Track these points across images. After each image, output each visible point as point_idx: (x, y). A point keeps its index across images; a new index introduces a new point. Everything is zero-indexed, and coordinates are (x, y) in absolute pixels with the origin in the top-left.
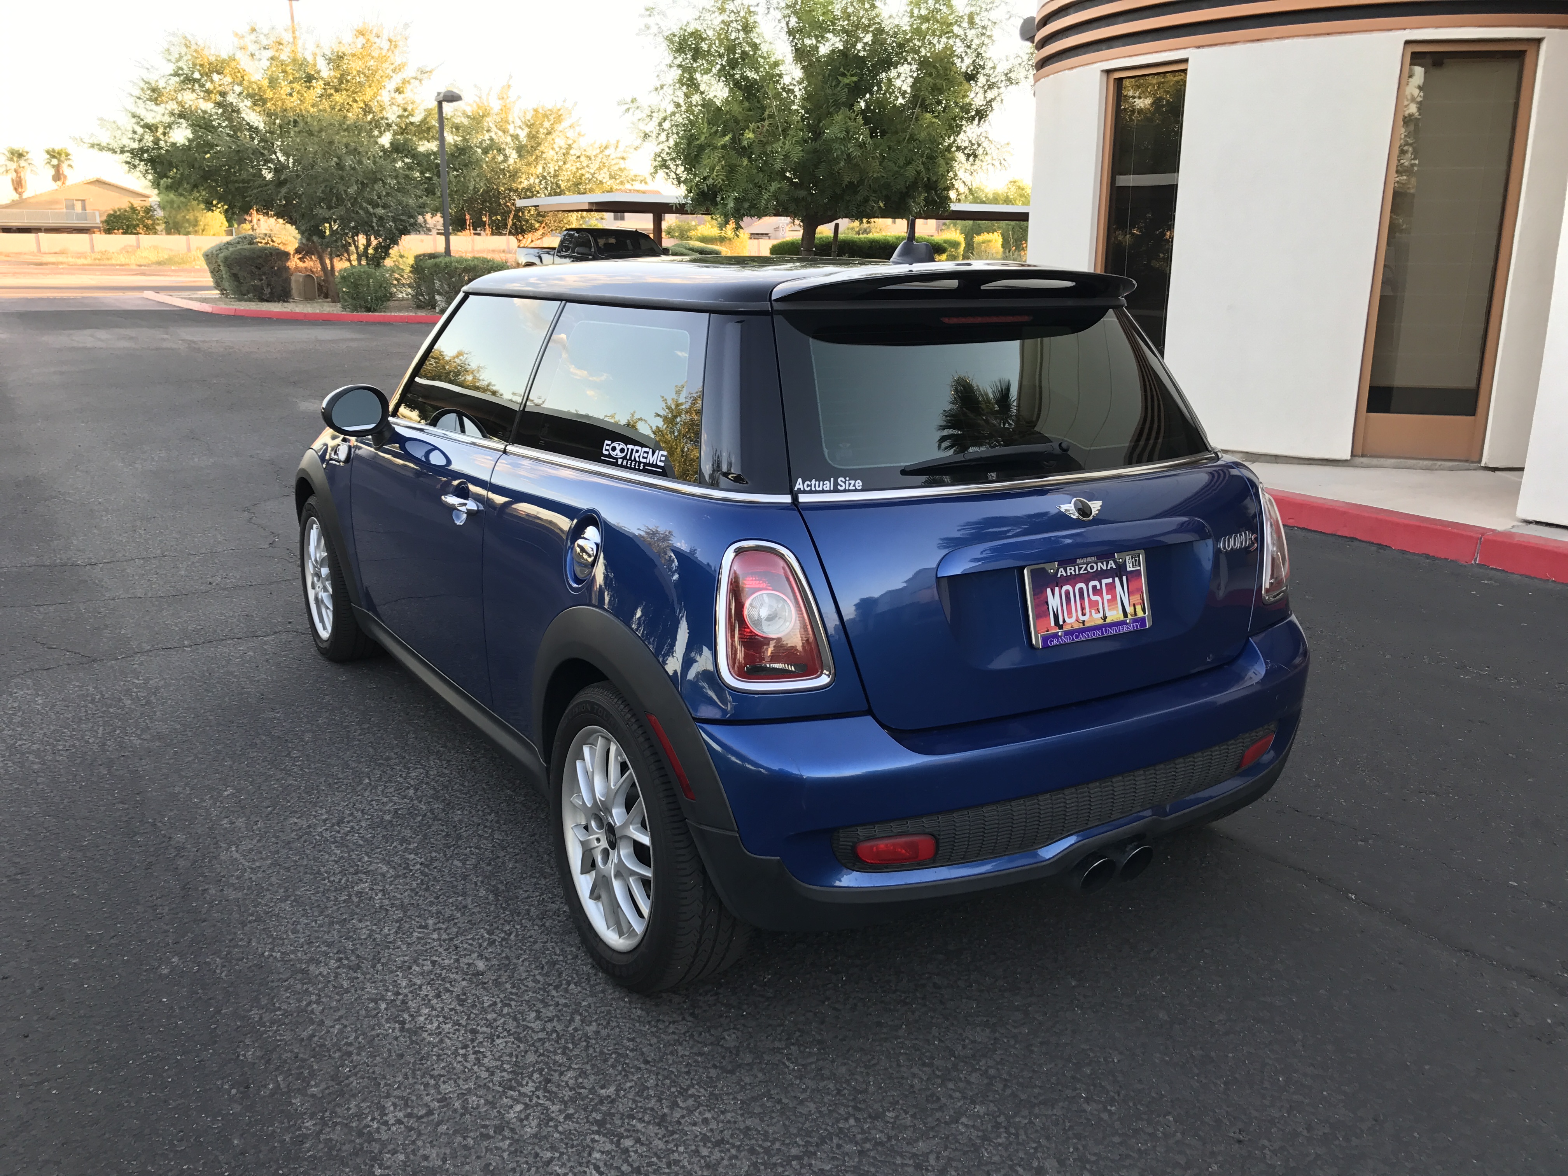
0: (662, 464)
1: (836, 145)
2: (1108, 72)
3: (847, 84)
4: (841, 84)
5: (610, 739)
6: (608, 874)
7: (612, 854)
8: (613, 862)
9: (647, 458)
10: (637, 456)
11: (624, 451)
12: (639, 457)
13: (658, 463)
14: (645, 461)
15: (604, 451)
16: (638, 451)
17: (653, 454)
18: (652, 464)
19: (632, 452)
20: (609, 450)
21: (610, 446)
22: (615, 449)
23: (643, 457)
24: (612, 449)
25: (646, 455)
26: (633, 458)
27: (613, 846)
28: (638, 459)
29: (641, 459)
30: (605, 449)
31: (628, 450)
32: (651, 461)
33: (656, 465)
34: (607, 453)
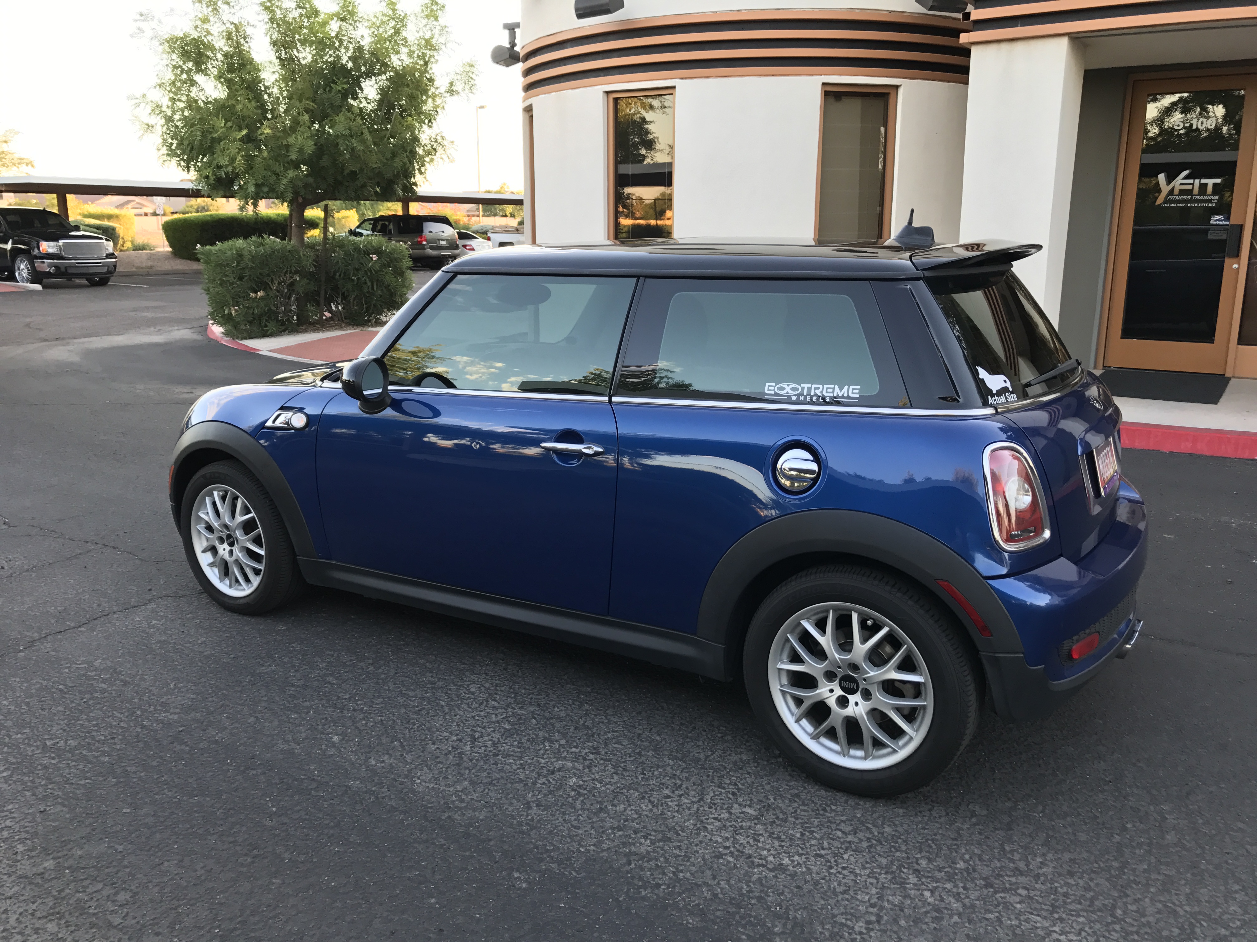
0: (857, 396)
1: (340, 141)
2: (608, 93)
3: (339, 91)
4: (334, 91)
5: (850, 610)
6: (852, 714)
7: (852, 698)
8: (857, 704)
9: (833, 392)
10: (818, 392)
11: (797, 389)
12: (822, 392)
13: (851, 395)
14: (831, 395)
15: (767, 392)
16: (818, 388)
17: (841, 390)
18: (843, 397)
19: (809, 389)
20: (774, 390)
21: (774, 387)
22: (782, 389)
23: (827, 392)
24: (778, 389)
25: (831, 390)
26: (812, 394)
27: (853, 692)
28: (820, 394)
29: (825, 394)
30: (769, 390)
31: (803, 388)
32: (840, 395)
33: (848, 397)
34: (773, 392)
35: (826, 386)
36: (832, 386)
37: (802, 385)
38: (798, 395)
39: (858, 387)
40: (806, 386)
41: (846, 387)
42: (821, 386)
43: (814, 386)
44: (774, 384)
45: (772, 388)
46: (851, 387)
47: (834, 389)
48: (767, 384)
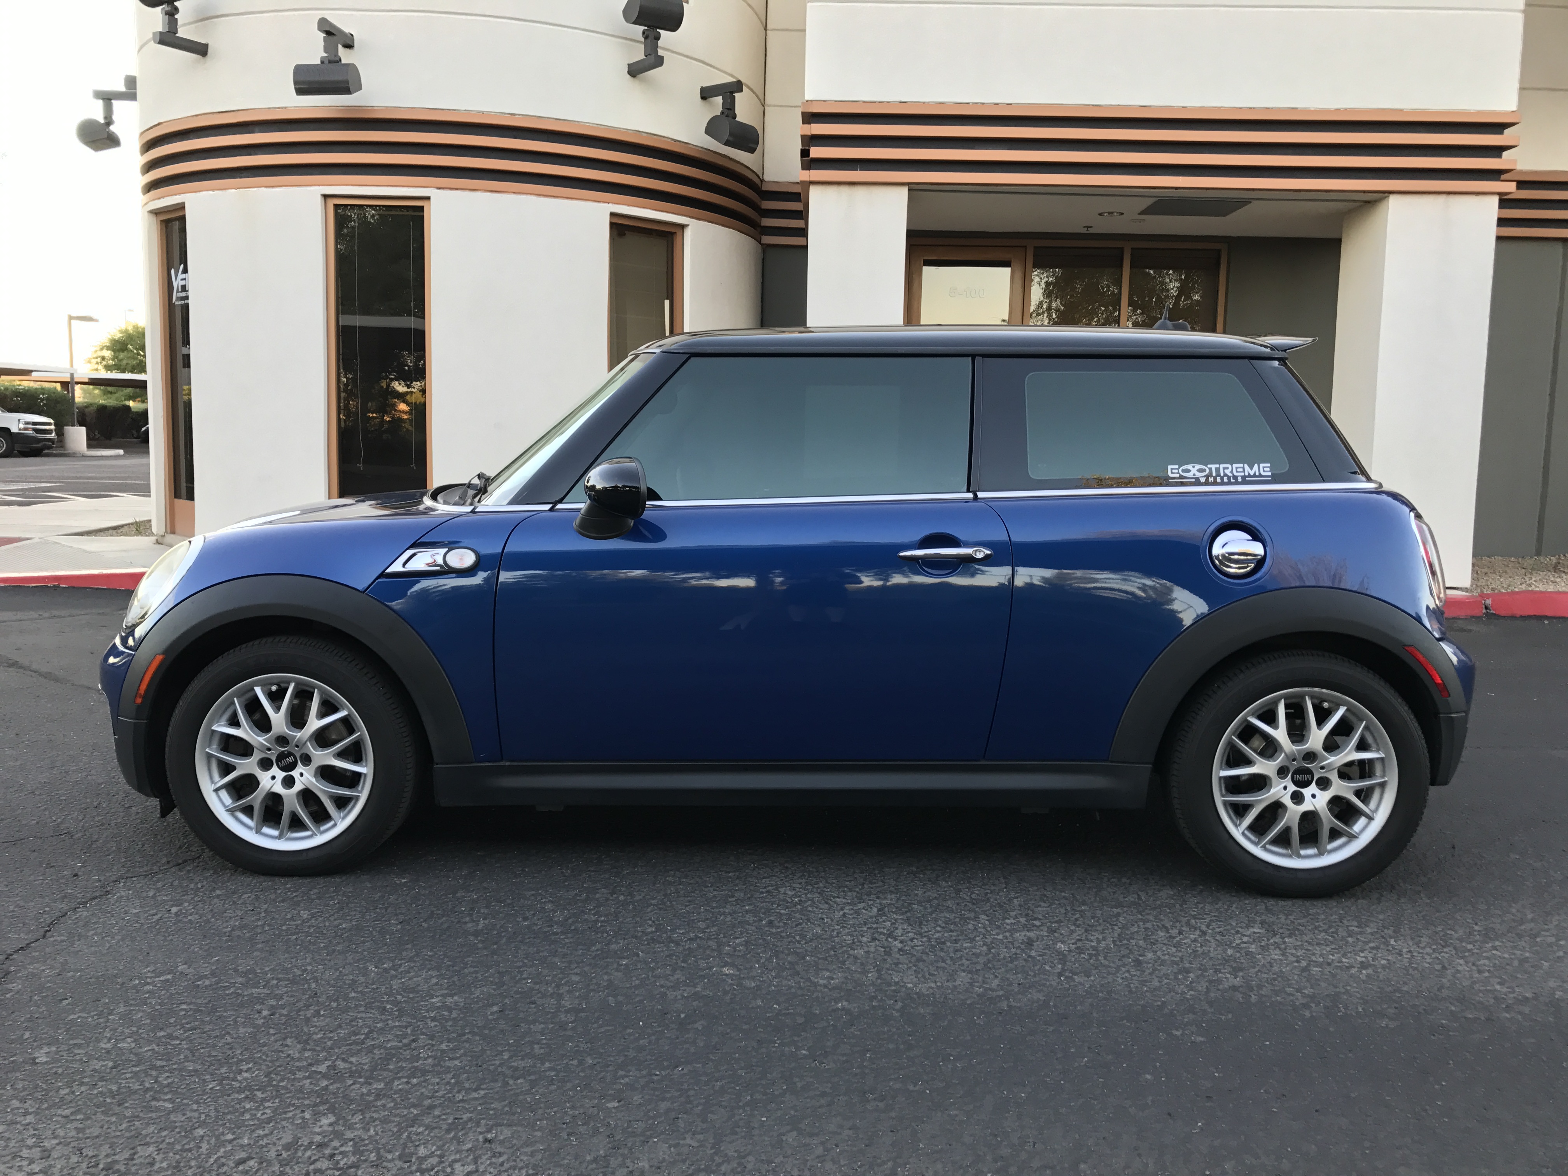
0: (1270, 474)
2: (326, 197)
5: (1302, 697)
6: (1311, 808)
7: (1307, 792)
8: (1314, 796)
9: (1244, 471)
10: (1228, 472)
11: (1204, 471)
12: (1232, 472)
13: (1263, 473)
14: (1243, 474)
15: (1171, 475)
16: (1227, 468)
17: (1251, 468)
18: (1255, 476)
19: (1218, 470)
20: (1178, 473)
21: (1178, 469)
22: (1188, 471)
23: (1237, 472)
24: (1183, 471)
25: (1241, 470)
26: (1222, 474)
27: (1306, 784)
28: (1230, 474)
29: (1236, 474)
30: (1172, 473)
31: (1210, 469)
32: (1252, 473)
33: (1260, 475)
34: (1178, 475)
35: (1235, 466)
36: (1241, 465)
37: (1209, 466)
38: (1207, 477)
39: (1269, 465)
40: (1214, 467)
41: (1256, 465)
42: (1229, 466)
43: (1222, 466)
44: (1177, 467)
45: (1176, 471)
46: (1262, 465)
47: (1243, 468)
48: (1170, 467)
